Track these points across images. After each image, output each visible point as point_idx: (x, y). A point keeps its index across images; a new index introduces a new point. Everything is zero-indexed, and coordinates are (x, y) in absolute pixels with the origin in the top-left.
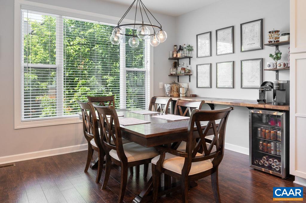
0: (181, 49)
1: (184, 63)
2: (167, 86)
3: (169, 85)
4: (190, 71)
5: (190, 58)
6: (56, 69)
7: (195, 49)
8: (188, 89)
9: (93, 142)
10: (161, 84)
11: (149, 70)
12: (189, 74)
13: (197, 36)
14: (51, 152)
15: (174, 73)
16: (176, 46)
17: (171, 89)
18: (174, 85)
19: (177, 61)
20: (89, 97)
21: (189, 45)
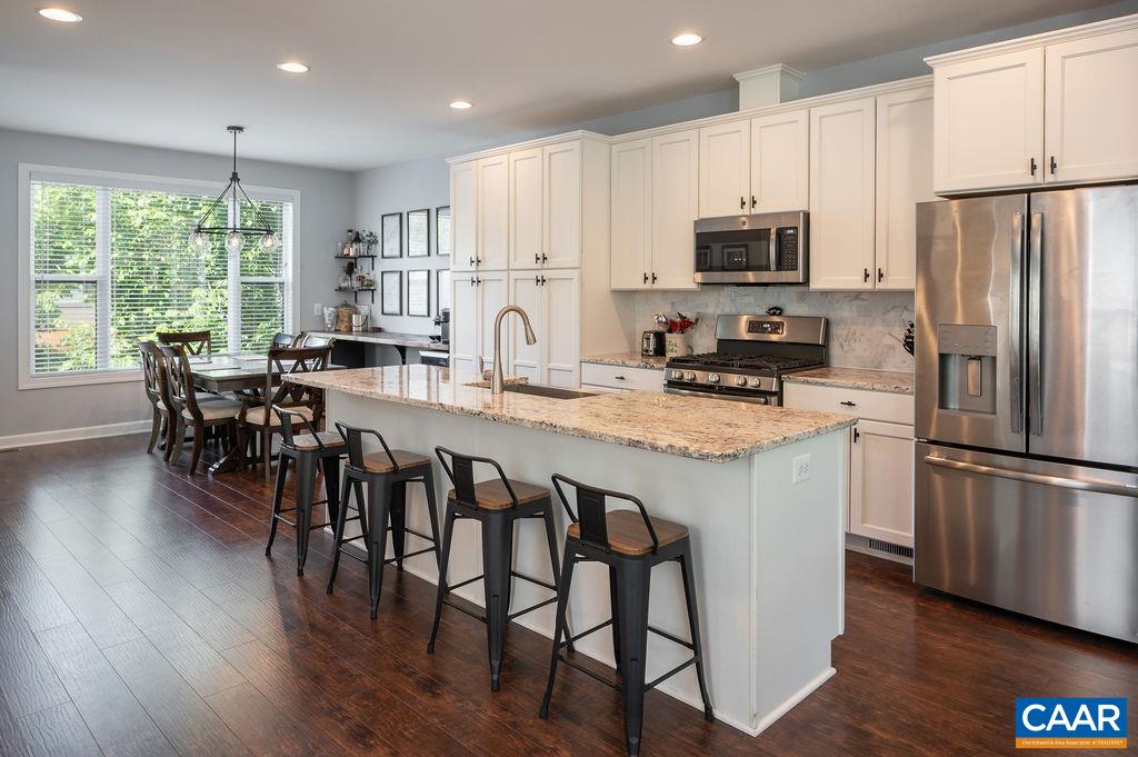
0: (357, 239)
1: (364, 267)
2: (329, 311)
3: (332, 309)
4: (372, 283)
5: (373, 257)
6: (95, 282)
7: (380, 241)
8: (367, 318)
9: (161, 405)
10: (317, 306)
11: (291, 281)
12: (369, 287)
13: (383, 217)
14: (86, 433)
15: (345, 285)
16: (351, 231)
17: (338, 316)
18: (343, 310)
19: (353, 261)
20: (159, 334)
21: (371, 233)
